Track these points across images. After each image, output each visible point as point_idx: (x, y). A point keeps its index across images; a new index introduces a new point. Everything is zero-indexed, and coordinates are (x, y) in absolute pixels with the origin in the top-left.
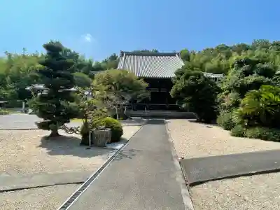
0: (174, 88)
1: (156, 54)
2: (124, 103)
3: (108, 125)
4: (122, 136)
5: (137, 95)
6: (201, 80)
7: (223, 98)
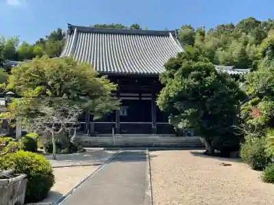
0: (163, 93)
1: (136, 32)
2: (67, 121)
3: (21, 167)
4: (53, 189)
5: (94, 105)
6: (210, 79)
7: (250, 110)
